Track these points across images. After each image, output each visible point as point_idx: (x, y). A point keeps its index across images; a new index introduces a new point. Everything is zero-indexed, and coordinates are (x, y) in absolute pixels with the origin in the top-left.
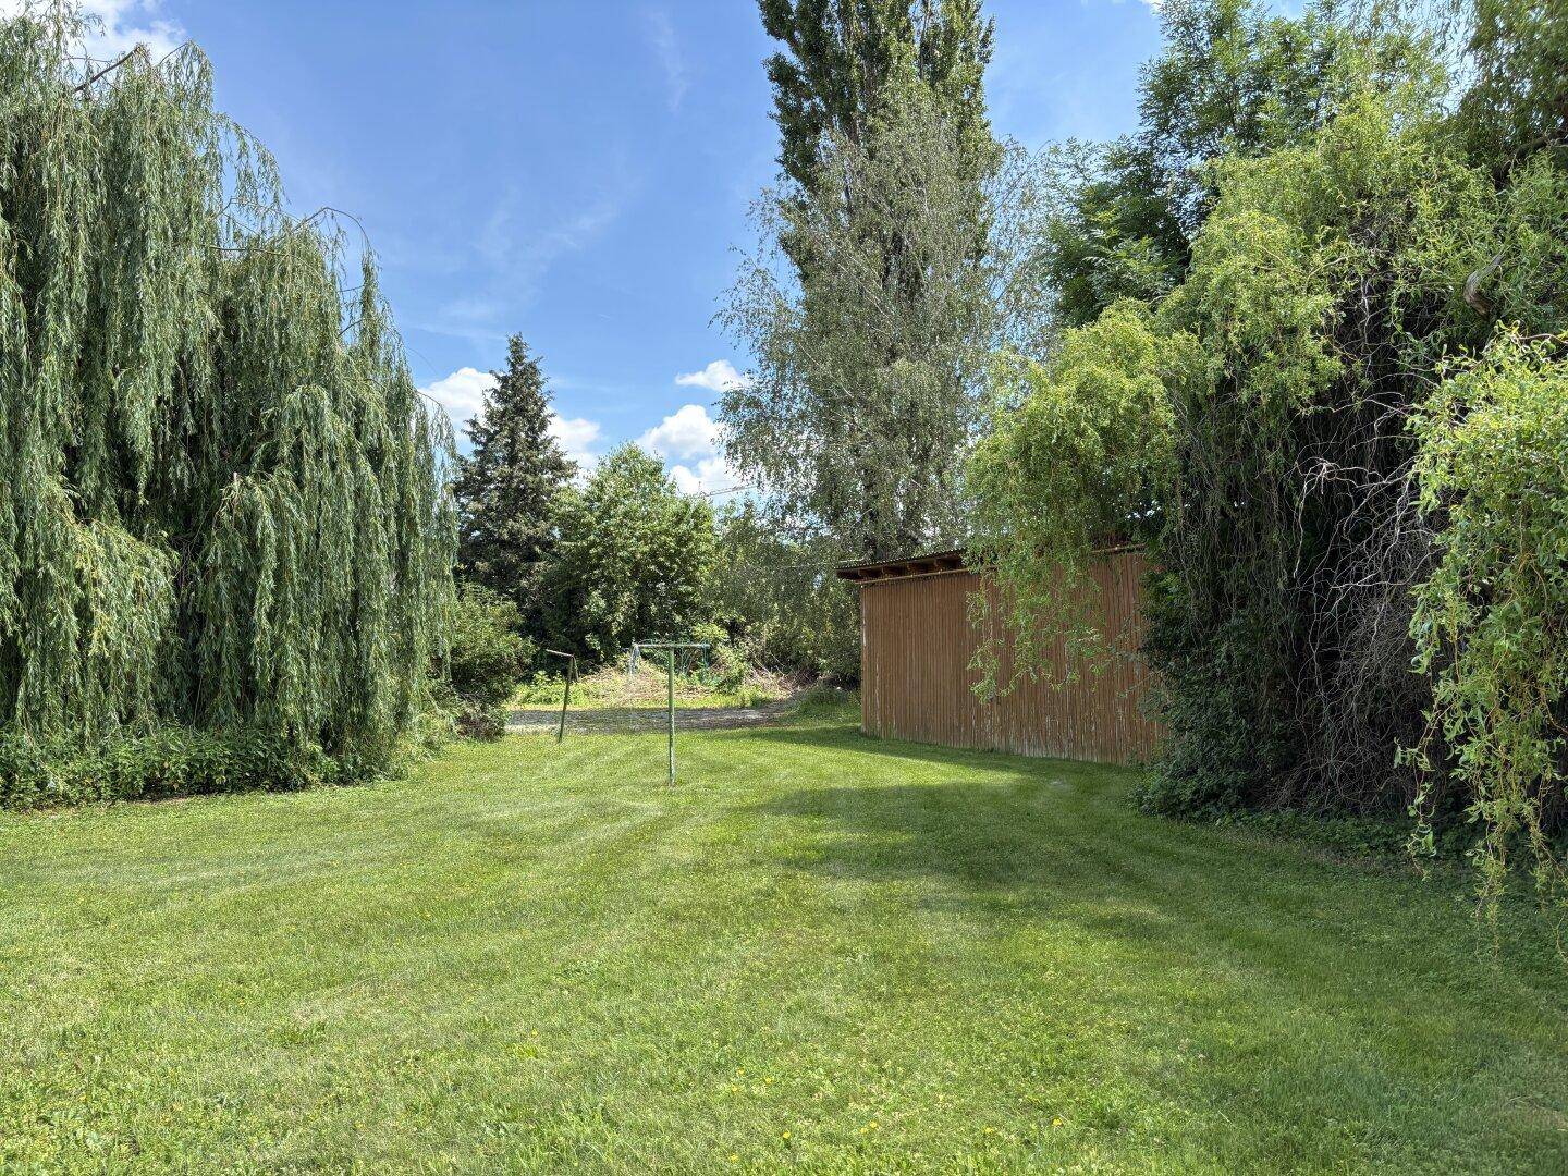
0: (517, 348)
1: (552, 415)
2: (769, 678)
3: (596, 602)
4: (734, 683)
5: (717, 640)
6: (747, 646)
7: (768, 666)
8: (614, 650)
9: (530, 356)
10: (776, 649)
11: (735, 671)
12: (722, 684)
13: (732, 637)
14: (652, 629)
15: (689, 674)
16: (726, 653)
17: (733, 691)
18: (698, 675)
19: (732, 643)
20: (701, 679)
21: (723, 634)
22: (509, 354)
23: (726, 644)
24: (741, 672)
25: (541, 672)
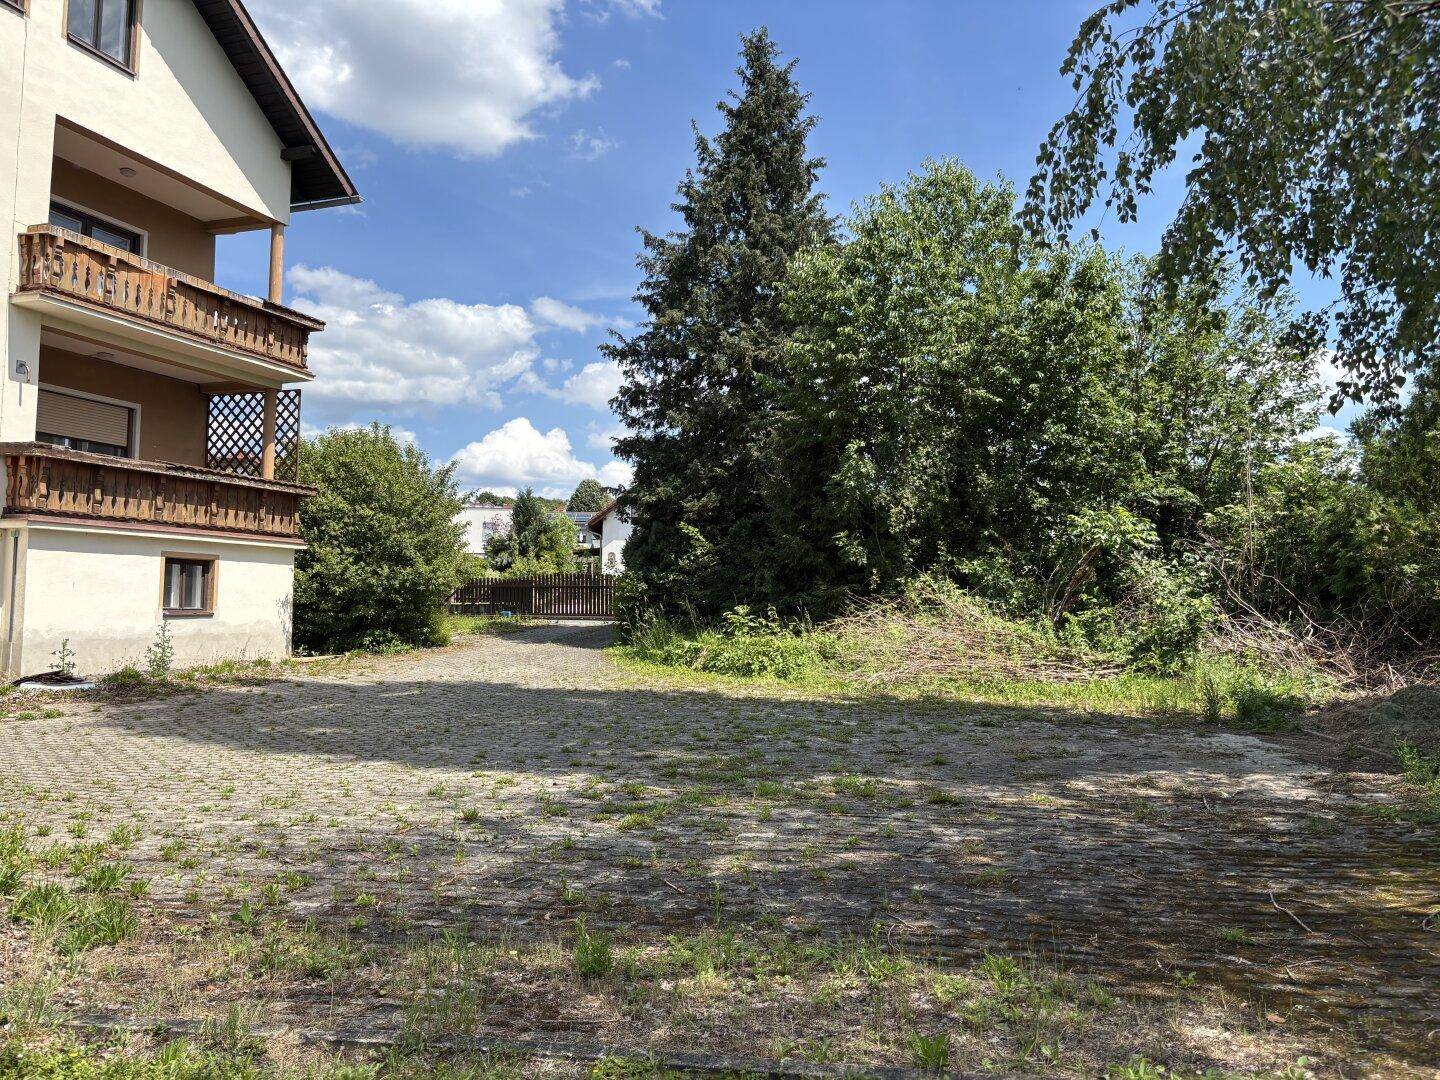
0: (757, 52)
1: (819, 164)
2: (1274, 638)
3: (858, 464)
4: (1178, 645)
5: (1129, 546)
6: (1203, 560)
7: (1265, 608)
8: (899, 567)
9: (778, 63)
10: (1283, 566)
11: (1178, 619)
12: (1144, 648)
13: (1165, 542)
14: (981, 521)
15: (1061, 624)
16: (1154, 576)
17: (1174, 666)
18: (1084, 625)
19: (1166, 551)
20: (1091, 635)
21: (1145, 533)
22: (743, 62)
23: (1149, 554)
24: (1193, 620)
25: (741, 609)
